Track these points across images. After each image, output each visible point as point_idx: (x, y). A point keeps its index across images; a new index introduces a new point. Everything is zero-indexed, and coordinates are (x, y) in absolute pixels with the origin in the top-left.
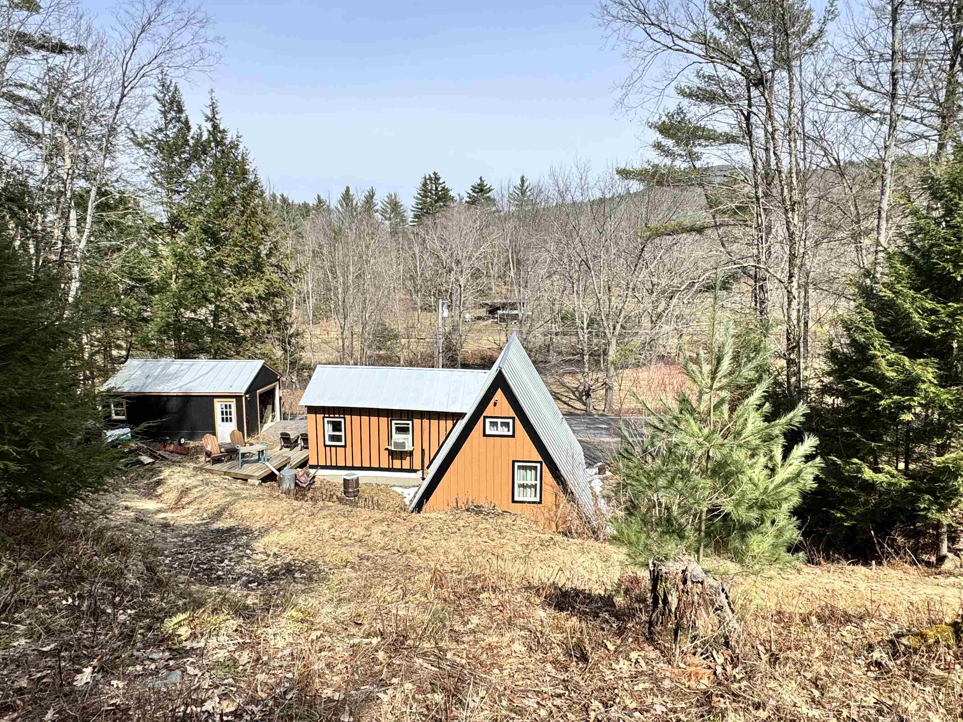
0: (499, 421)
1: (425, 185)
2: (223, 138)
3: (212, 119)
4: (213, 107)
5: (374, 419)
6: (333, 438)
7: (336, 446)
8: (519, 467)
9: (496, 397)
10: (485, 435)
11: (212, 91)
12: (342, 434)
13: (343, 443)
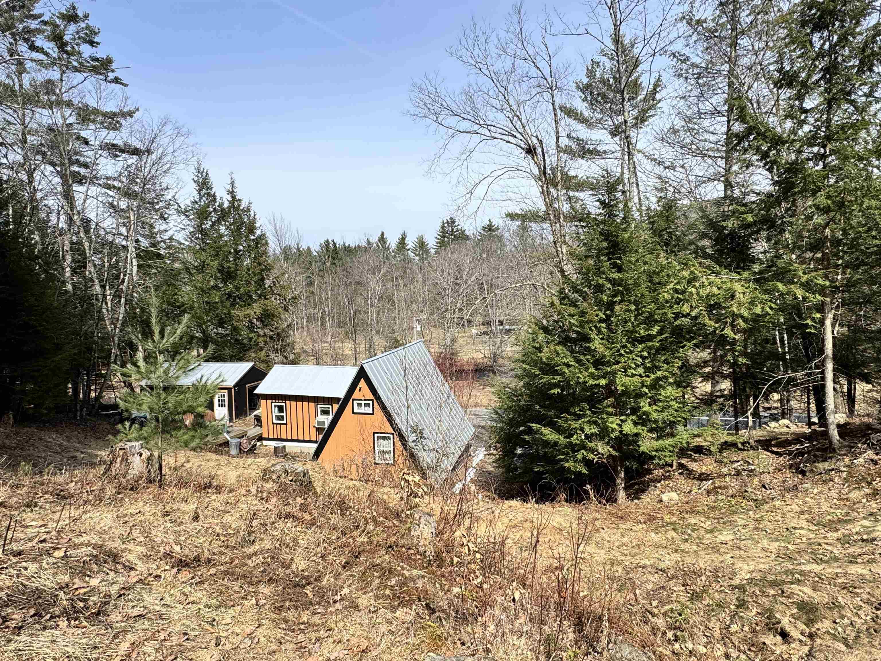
0: (363, 402)
1: (443, 227)
2: (239, 205)
3: (231, 193)
4: (232, 184)
5: (306, 404)
6: (278, 418)
7: (280, 424)
8: (378, 437)
9: (360, 385)
10: (353, 413)
11: (232, 173)
12: (284, 414)
13: (284, 422)
